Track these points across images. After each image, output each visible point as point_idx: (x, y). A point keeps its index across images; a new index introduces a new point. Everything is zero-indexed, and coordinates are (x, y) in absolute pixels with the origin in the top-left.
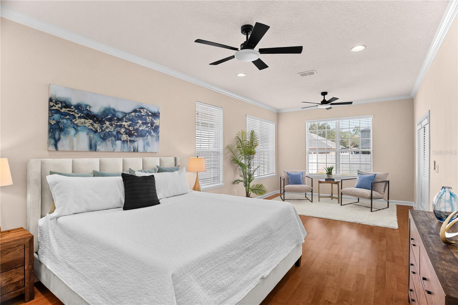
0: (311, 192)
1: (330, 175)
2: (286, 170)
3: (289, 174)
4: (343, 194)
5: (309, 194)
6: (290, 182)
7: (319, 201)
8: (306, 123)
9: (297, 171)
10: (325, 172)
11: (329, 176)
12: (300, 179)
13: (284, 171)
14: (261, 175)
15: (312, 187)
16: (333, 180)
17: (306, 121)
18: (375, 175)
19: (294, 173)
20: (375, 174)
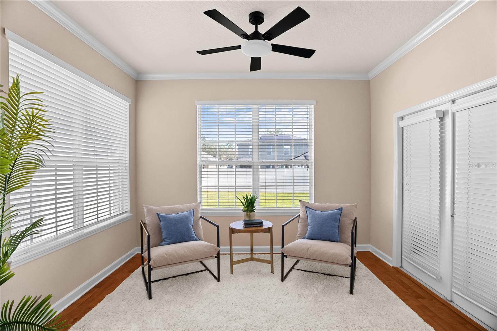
0: (216, 257)
1: (252, 213)
2: (154, 208)
3: (163, 217)
4: (286, 256)
5: (212, 264)
6: (164, 237)
7: (232, 273)
8: (196, 107)
9: (181, 206)
10: (240, 206)
11: (249, 216)
12: (189, 229)
13: (149, 211)
14: (85, 224)
15: (218, 246)
16: (261, 224)
17: (197, 102)
18: (341, 209)
19: (174, 215)
20: (339, 209)
